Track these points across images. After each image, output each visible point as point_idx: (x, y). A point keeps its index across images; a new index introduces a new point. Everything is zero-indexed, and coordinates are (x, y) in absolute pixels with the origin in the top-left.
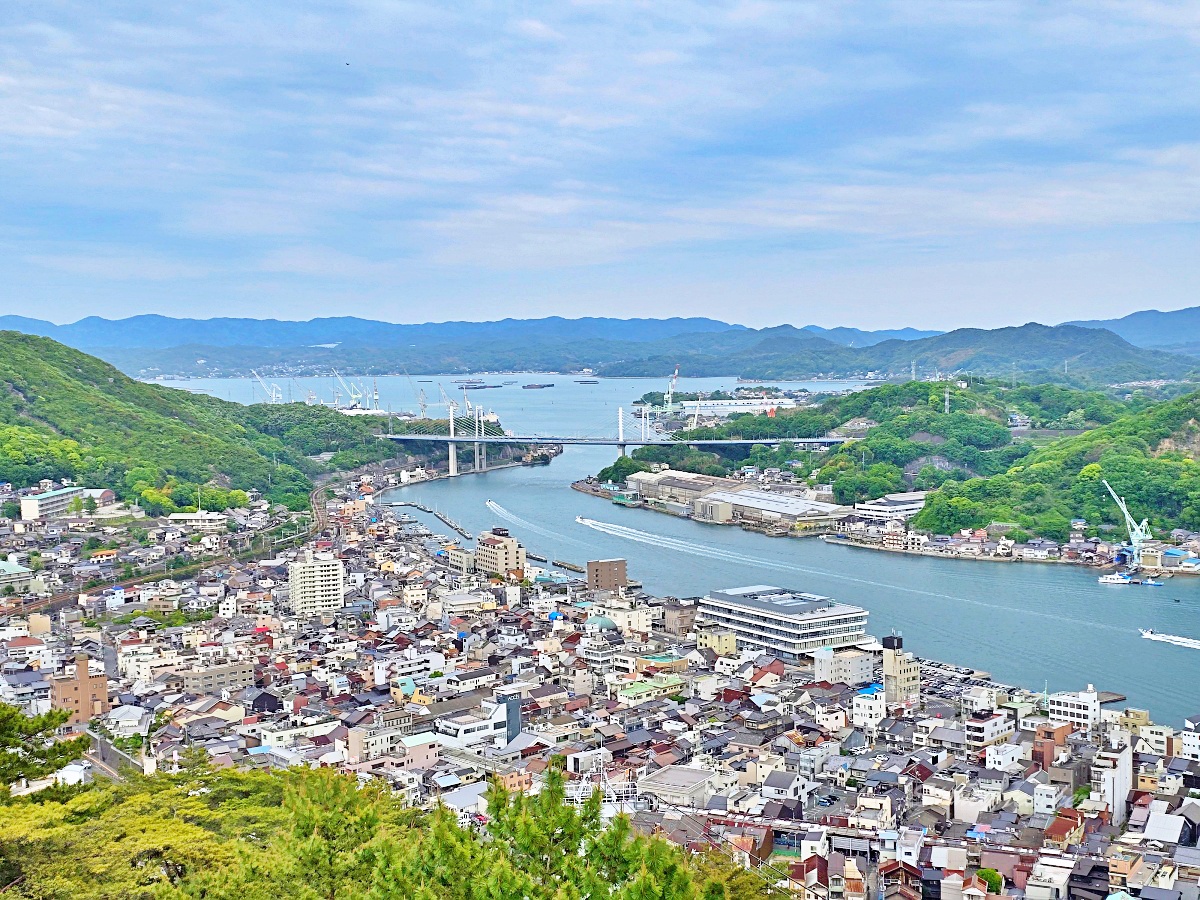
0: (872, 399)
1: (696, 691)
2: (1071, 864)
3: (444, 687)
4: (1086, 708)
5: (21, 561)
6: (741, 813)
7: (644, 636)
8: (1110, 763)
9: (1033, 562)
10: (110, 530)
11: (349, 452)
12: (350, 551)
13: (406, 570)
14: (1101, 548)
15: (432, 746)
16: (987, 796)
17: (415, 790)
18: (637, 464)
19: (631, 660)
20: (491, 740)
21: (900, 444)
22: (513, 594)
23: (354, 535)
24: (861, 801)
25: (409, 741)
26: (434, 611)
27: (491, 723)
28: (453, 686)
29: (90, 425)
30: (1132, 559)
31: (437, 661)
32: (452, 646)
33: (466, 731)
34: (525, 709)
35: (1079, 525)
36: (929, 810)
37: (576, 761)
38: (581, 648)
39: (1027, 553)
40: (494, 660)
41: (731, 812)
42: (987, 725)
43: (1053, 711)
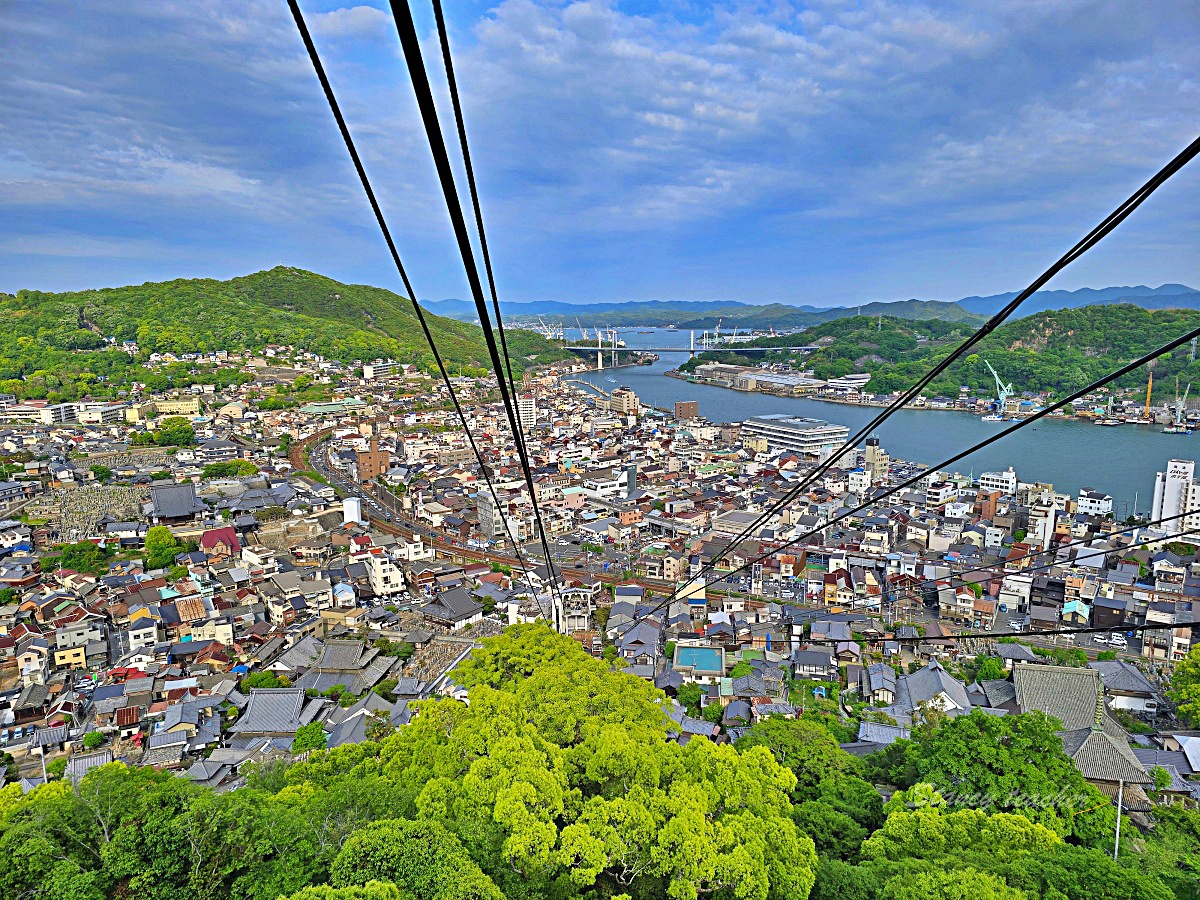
0: (835, 325)
1: (745, 471)
2: (1031, 580)
3: (590, 465)
4: (1007, 482)
5: (362, 399)
6: (783, 540)
7: (710, 442)
8: (1043, 514)
9: (937, 409)
10: (411, 384)
11: (545, 355)
12: (542, 400)
13: (571, 409)
14: (979, 402)
15: (580, 495)
16: (954, 533)
17: (569, 521)
18: (701, 361)
19: (703, 454)
20: (618, 492)
21: (854, 348)
22: (632, 421)
23: (544, 392)
24: (868, 534)
25: (566, 491)
26: (587, 428)
27: (617, 483)
28: (596, 465)
29: (405, 334)
30: (1001, 407)
31: (586, 452)
32: (596, 445)
33: (602, 487)
34: (638, 478)
35: (965, 389)
36: (913, 541)
37: (671, 506)
38: (672, 447)
39: (935, 404)
40: (620, 452)
41: (777, 539)
42: (942, 491)
43: (983, 484)
